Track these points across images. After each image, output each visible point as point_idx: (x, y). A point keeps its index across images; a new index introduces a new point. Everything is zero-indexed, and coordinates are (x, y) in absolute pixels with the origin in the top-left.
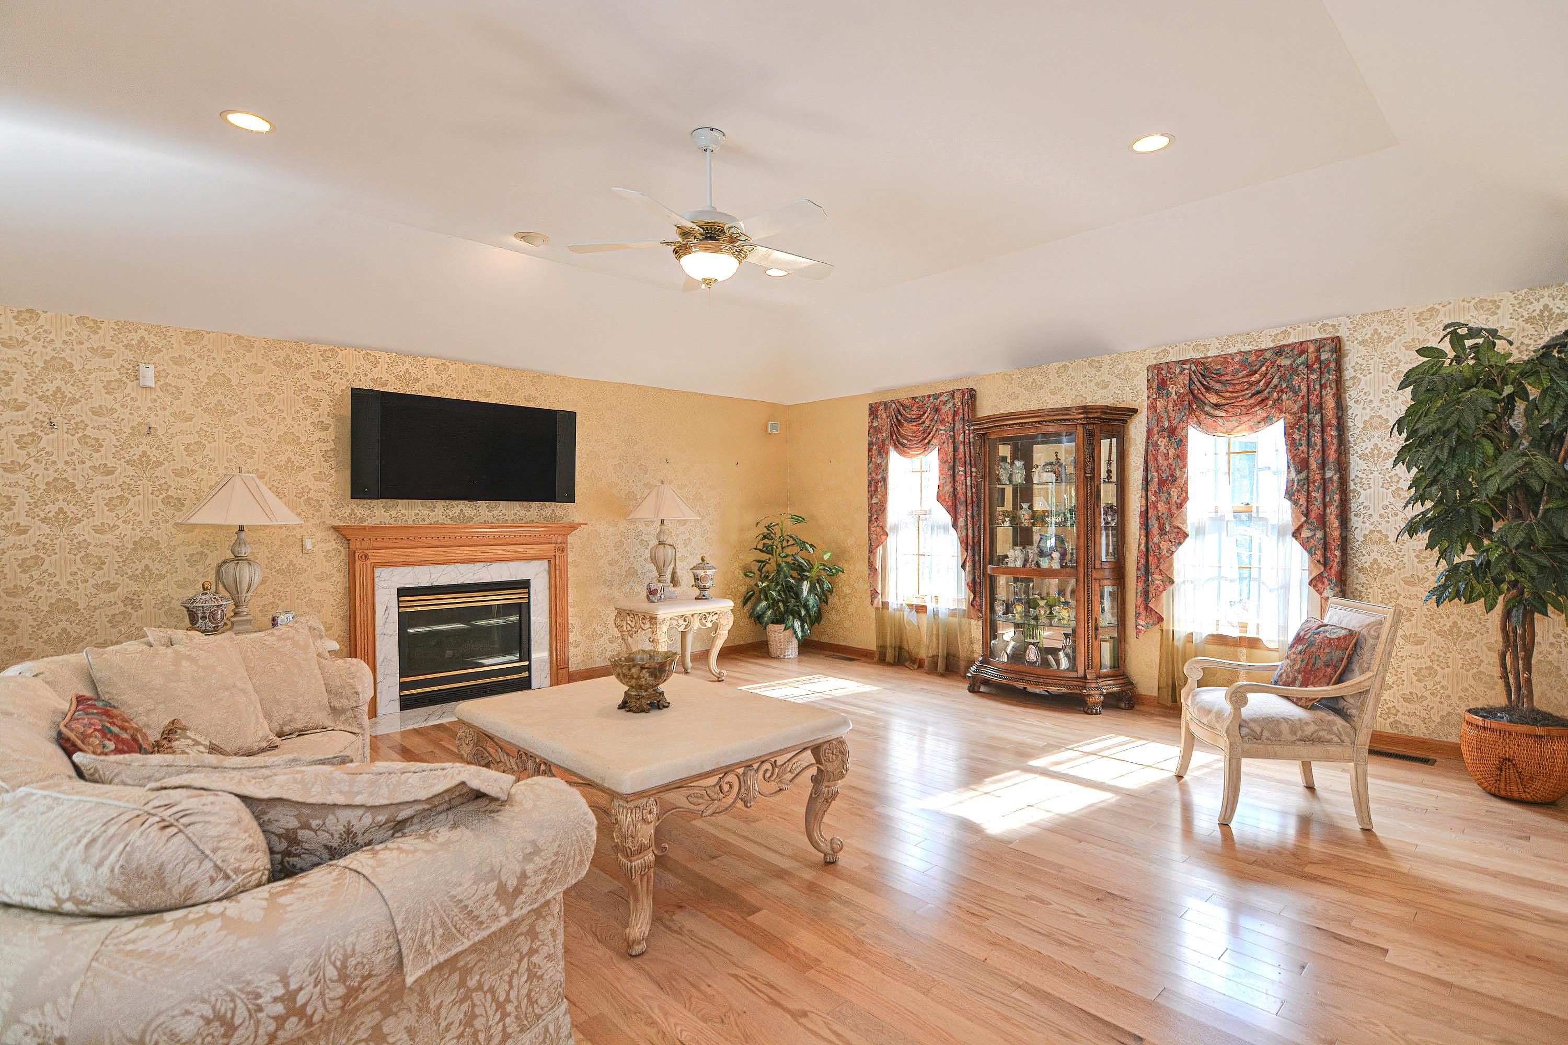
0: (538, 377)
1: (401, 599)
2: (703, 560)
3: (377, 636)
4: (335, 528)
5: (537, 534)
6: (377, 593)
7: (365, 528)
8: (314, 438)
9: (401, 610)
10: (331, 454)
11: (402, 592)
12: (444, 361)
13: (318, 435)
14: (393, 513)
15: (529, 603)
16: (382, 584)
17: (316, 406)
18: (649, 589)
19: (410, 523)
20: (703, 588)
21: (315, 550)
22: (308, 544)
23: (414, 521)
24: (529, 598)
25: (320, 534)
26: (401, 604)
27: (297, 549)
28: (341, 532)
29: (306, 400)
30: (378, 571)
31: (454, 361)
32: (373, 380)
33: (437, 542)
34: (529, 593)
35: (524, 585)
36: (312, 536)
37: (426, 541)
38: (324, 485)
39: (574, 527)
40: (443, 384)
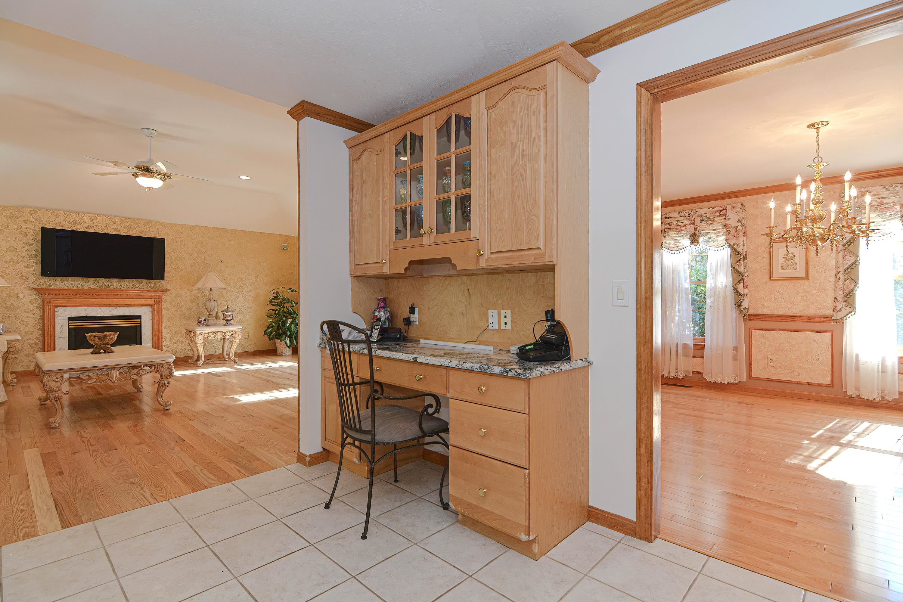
0: (147, 223)
1: (70, 322)
2: (227, 307)
3: (56, 338)
4: (35, 289)
5: (144, 294)
6: (56, 319)
7: (51, 289)
8: (25, 249)
9: (70, 327)
10: (33, 256)
11: (70, 319)
12: (95, 215)
13: (27, 247)
14: (66, 283)
15: (141, 326)
16: (59, 315)
17: (26, 235)
18: (198, 320)
19: (75, 288)
20: (227, 320)
21: (25, 298)
22: (21, 296)
23: (77, 287)
24: (141, 324)
25: (27, 292)
26: (70, 324)
27: (16, 299)
28: (39, 291)
29: (21, 232)
30: (57, 309)
31: (100, 215)
32: (56, 224)
33: (89, 297)
34: (141, 321)
35: (139, 317)
36: (22, 292)
37: (82, 296)
38: (30, 270)
39: (167, 291)
40: (94, 225)
